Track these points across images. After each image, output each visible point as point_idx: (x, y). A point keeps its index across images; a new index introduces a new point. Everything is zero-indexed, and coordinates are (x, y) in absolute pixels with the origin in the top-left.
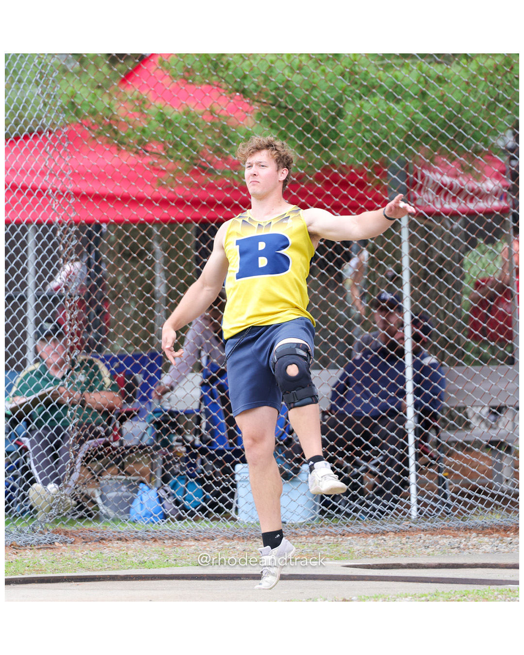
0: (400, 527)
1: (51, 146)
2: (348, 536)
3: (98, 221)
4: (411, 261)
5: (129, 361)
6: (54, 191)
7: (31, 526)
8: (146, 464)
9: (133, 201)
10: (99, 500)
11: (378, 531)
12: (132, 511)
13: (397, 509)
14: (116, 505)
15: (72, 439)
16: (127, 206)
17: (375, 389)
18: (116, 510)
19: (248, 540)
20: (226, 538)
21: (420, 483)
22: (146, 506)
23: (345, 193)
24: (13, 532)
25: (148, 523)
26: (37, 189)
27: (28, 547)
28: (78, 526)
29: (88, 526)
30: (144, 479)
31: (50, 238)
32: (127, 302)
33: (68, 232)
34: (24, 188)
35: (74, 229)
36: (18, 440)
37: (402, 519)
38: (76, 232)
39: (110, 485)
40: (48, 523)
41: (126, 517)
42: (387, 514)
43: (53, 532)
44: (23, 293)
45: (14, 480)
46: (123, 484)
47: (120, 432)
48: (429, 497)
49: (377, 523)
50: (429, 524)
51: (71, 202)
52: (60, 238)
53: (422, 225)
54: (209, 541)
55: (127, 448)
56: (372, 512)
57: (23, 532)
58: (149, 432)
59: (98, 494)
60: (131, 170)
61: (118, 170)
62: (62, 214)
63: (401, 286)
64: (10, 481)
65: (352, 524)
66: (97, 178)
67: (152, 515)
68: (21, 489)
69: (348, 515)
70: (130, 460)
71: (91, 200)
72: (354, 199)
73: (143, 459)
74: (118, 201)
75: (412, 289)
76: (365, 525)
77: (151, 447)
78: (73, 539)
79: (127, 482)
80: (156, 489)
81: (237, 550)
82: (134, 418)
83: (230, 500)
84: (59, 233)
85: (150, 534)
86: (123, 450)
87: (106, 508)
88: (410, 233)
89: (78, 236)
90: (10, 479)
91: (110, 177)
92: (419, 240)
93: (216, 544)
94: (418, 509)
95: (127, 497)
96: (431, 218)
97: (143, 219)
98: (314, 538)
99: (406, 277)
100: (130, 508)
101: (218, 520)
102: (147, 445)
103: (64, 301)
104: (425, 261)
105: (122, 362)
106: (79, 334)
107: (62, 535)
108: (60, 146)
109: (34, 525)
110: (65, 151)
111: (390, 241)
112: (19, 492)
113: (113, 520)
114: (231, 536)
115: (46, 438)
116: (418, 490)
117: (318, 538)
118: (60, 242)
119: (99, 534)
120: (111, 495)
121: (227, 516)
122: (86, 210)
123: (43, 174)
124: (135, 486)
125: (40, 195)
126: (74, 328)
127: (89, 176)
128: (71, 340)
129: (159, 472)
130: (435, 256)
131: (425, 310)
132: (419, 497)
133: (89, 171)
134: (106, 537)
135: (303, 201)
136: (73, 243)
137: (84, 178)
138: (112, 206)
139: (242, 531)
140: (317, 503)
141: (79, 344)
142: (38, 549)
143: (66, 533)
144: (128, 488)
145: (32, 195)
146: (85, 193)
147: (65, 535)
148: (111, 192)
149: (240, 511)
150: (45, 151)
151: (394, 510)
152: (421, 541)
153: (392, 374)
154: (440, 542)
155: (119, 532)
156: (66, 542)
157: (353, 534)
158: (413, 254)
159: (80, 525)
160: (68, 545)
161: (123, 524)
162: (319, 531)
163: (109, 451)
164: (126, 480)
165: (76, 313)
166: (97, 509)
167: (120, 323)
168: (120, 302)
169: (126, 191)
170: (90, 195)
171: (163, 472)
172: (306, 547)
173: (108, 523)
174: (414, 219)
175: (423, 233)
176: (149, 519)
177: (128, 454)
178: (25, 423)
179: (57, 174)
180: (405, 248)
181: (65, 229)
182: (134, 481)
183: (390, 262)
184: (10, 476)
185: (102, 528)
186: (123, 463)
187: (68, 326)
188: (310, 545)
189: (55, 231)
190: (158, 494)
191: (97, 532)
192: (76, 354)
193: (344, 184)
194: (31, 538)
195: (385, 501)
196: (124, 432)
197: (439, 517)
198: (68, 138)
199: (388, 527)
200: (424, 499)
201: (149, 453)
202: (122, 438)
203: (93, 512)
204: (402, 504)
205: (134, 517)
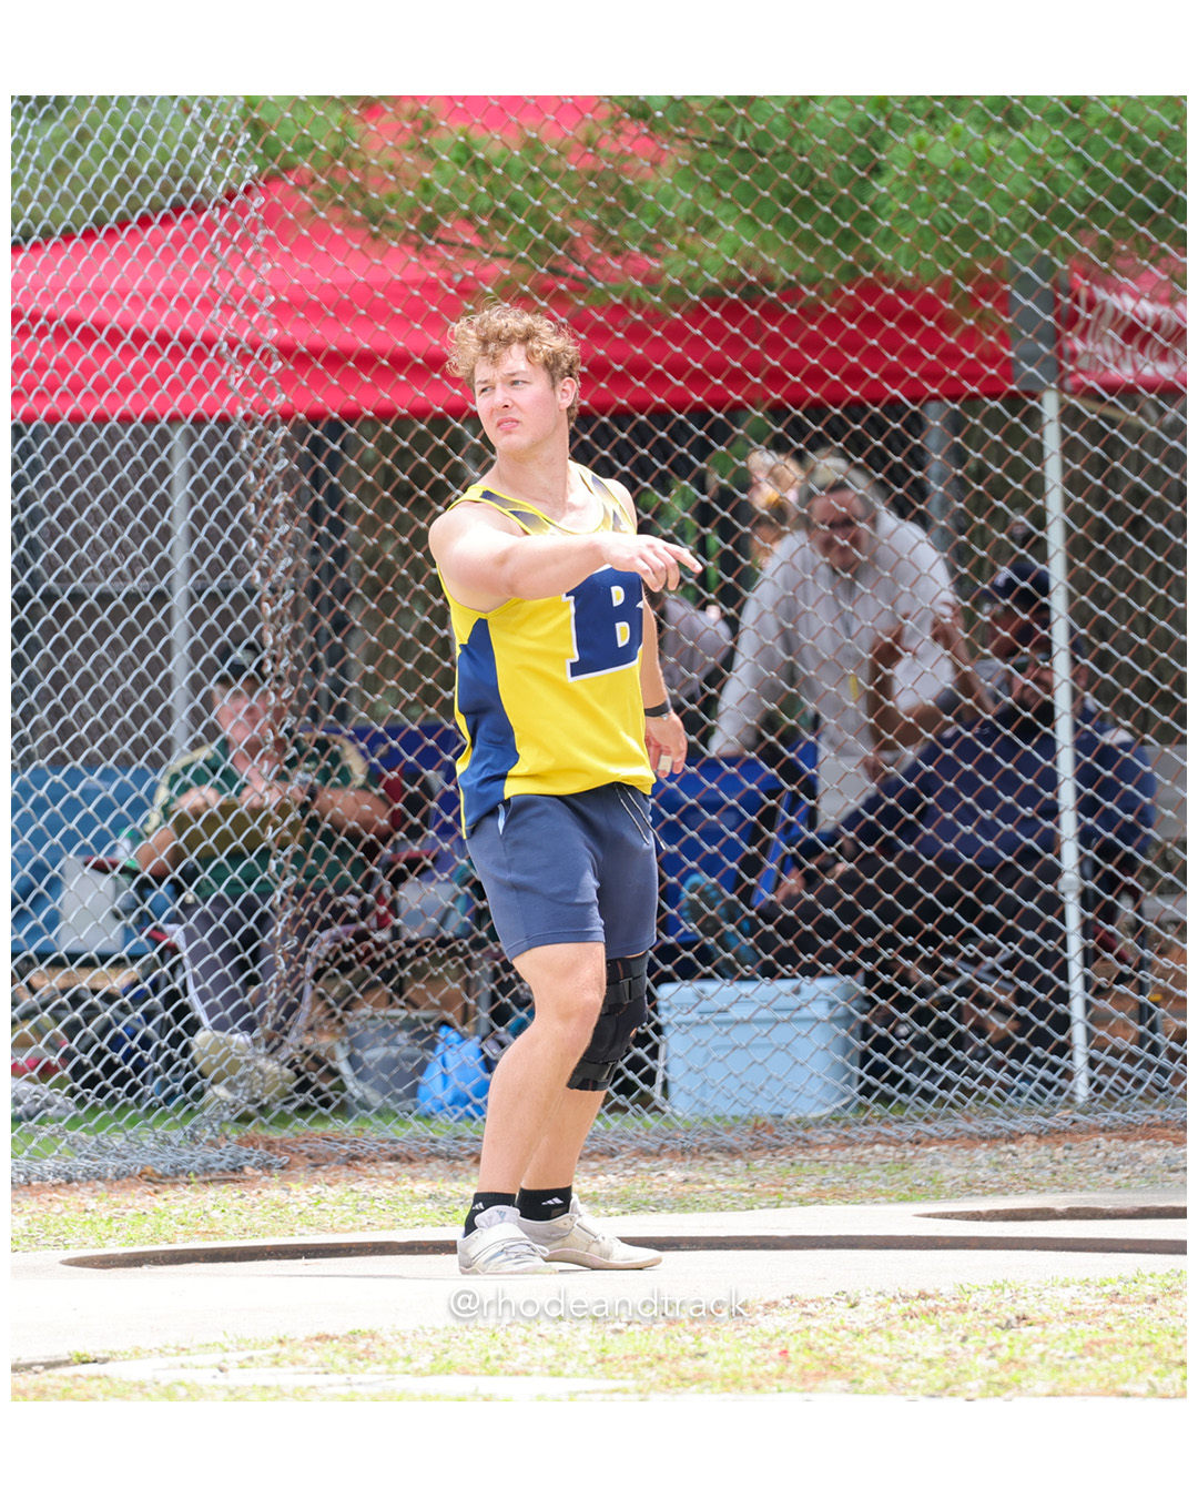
0: (1050, 1122)
1: (225, 242)
2: (928, 1144)
3: (336, 415)
4: (1067, 501)
5: (411, 741)
6: (232, 344)
7: (187, 1128)
8: (454, 981)
9: (417, 365)
10: (345, 1068)
11: (998, 1132)
12: (422, 1091)
13: (1043, 1081)
14: (386, 1077)
15: (280, 925)
16: (402, 378)
17: (987, 800)
18: (384, 1089)
19: (694, 1155)
20: (644, 1153)
21: (1096, 1018)
22: (454, 1080)
23: (913, 341)
24: (146, 1142)
25: (459, 1120)
26: (192, 341)
27: (183, 1178)
28: (297, 1129)
29: (319, 1129)
30: (449, 1016)
31: (224, 456)
32: (406, 604)
33: (266, 441)
34: (163, 339)
35: (283, 431)
36: (155, 928)
37: (1054, 1103)
38: (286, 442)
39: (372, 1031)
40: (227, 1122)
41: (409, 1104)
42: (1020, 1094)
43: (240, 1142)
44: (161, 585)
45: (148, 1022)
46: (400, 1028)
47: (394, 908)
48: (1116, 1053)
49: (995, 1115)
50: (1117, 1114)
51: (272, 371)
52: (247, 456)
53: (1095, 417)
54: (605, 1161)
55: (410, 944)
56: (982, 1088)
57: (170, 1143)
58: (460, 905)
59: (342, 1054)
60: (413, 297)
61: (380, 295)
62: (252, 400)
63: (1044, 559)
64: (136, 1025)
65: (936, 1116)
66: (332, 314)
67: (468, 1100)
68: (164, 1043)
69: (927, 1095)
70: (418, 973)
71: (320, 366)
72: (933, 357)
73: (447, 969)
74: (382, 366)
75: (1070, 565)
76: (969, 1120)
77: (466, 943)
78: (285, 1159)
79: (409, 1025)
80: (477, 1039)
81: (670, 1181)
82: (425, 875)
83: (651, 1063)
84: (244, 444)
85: (465, 1144)
86: (400, 949)
87: (361, 1085)
88: (1064, 434)
89: (290, 452)
90: (139, 1020)
91: (363, 312)
92: (1087, 450)
93: (620, 1165)
94: (1092, 1080)
95: (412, 1059)
96: (1114, 399)
97: (440, 409)
98: (848, 1150)
99: (1055, 537)
100: (417, 1085)
101: (625, 1110)
102: (457, 938)
103: (258, 604)
104: (1100, 499)
105: (395, 743)
106: (294, 679)
107: (261, 1149)
108: (245, 242)
109: (194, 1126)
110: (256, 253)
111: (1018, 453)
112: (159, 1050)
113: (379, 1113)
114: (654, 1148)
115: (221, 923)
116: (1090, 1035)
117: (859, 1151)
118: (247, 463)
119: (346, 1147)
120: (374, 1054)
121: (645, 1100)
122: (308, 389)
123: (206, 305)
124: (429, 1032)
125: (199, 355)
126: (283, 664)
127: (314, 310)
128: (278, 693)
129: (485, 1000)
130: (1125, 488)
131: (1103, 613)
132: (1094, 1053)
133: (315, 298)
134: (362, 1153)
135: (816, 362)
136: (278, 468)
137: (302, 315)
138: (368, 380)
139: (681, 1136)
140: (856, 1069)
141: (294, 702)
142: (205, 1183)
143: (270, 1145)
144: (413, 1037)
145: (183, 356)
146: (304, 350)
147: (268, 1149)
148: (367, 346)
149: (673, 1089)
150: (211, 252)
151: (1036, 1083)
152: (1100, 1155)
153: (1027, 765)
154: (1143, 1157)
155: (393, 1142)
156: (269, 1166)
157: (940, 1140)
158: (1073, 482)
159: (302, 1125)
160: (275, 1171)
161: (402, 1122)
162: (860, 1135)
163: (368, 952)
164: (407, 1018)
165: (286, 630)
166: (341, 1087)
167: (391, 653)
168: (388, 604)
169: (401, 344)
170: (315, 352)
171: (494, 998)
172: (829, 1173)
173: (368, 1120)
174: (1073, 401)
175: (1095, 433)
176: (462, 1111)
177: (412, 959)
178: (171, 888)
179: (239, 307)
180: (1053, 471)
181: (258, 434)
182: (427, 1021)
183: (1020, 503)
184: (138, 1014)
185: (353, 1132)
186: (401, 979)
187: (269, 662)
188: (839, 1166)
189: (235, 439)
190: (482, 1052)
191: (342, 1142)
192: (287, 725)
193: (910, 323)
194: (187, 1157)
195: (1013, 1063)
196: (403, 907)
197: (1141, 1098)
198: (264, 223)
199: (1022, 1123)
200: (1104, 1057)
201: (461, 955)
202: (398, 922)
203: (331, 1094)
204: (1053, 1068)
205: (428, 1105)
